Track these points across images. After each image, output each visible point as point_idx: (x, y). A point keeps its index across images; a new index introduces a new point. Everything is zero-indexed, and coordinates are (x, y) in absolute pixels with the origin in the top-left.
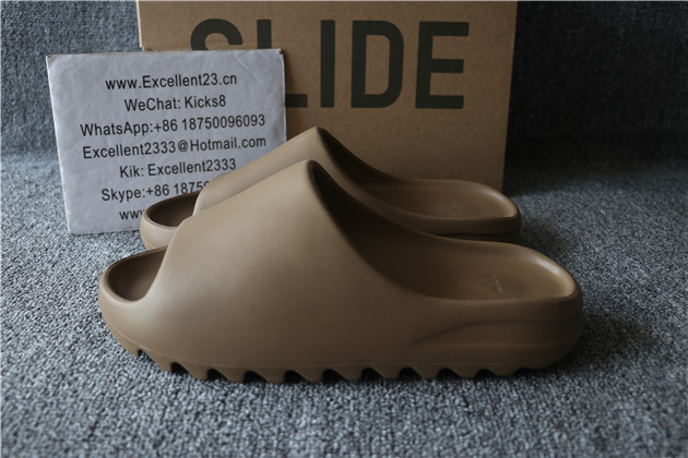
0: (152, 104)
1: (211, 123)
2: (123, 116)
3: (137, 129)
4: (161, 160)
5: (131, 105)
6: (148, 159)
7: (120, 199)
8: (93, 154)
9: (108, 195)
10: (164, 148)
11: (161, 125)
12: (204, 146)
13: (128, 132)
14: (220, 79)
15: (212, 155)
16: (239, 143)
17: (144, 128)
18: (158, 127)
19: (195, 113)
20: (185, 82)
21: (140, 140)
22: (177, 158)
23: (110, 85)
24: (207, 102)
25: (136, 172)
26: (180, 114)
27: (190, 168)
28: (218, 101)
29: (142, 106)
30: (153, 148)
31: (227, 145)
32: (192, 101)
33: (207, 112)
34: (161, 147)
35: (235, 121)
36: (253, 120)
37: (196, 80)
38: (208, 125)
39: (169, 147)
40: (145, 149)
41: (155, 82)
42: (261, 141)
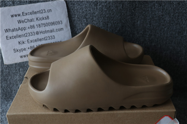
0: (26, 21)
1: (45, 25)
2: (17, 26)
3: (22, 29)
4: (31, 38)
5: (19, 22)
6: (27, 38)
7: (19, 51)
8: (9, 38)
9: (16, 51)
10: (32, 34)
11: (30, 27)
12: (44, 32)
13: (20, 30)
14: (46, 11)
15: (47, 35)
16: (55, 30)
17: (24, 29)
18: (29, 28)
19: (40, 22)
20: (35, 13)
21: (23, 32)
22: (36, 37)
23: (12, 16)
24: (43, 19)
25: (23, 43)
26: (35, 23)
27: (40, 40)
28: (47, 18)
29: (23, 22)
30: (28, 34)
31: (51, 31)
32: (38, 19)
33: (44, 22)
34: (31, 34)
35: (53, 24)
36: (59, 23)
37: (39, 12)
38: (44, 25)
39: (33, 34)
40: (26, 35)
41: (26, 14)
42: (62, 29)
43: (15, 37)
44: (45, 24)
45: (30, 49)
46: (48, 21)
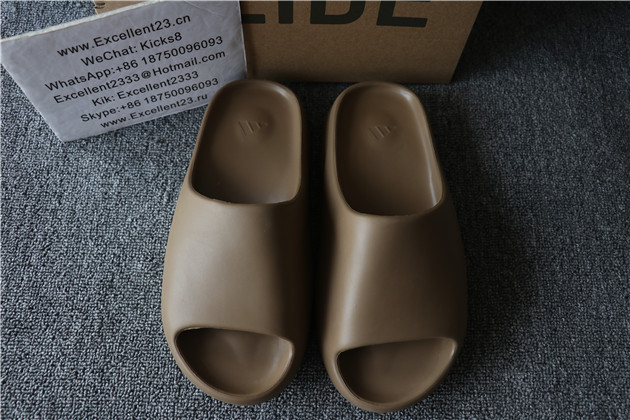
0: (108, 56)
2: (83, 70)
3: (100, 75)
4: (127, 88)
5: (87, 62)
6: (116, 90)
7: (98, 117)
8: (64, 99)
9: (88, 118)
10: (129, 80)
11: (122, 67)
12: (166, 70)
13: (92, 78)
14: (173, 21)
15: (175, 74)
16: (199, 60)
17: (107, 73)
18: (119, 69)
19: (153, 51)
20: (138, 32)
21: (104, 80)
22: (143, 83)
23: (63, 53)
25: (107, 100)
26: (139, 55)
27: (156, 86)
28: (174, 38)
29: (99, 59)
30: (118, 82)
31: (188, 64)
32: (148, 44)
33: (165, 47)
34: (126, 80)
35: (193, 47)
36: (212, 42)
37: (149, 28)
38: (167, 56)
39: (133, 78)
40: (111, 85)
41: (108, 40)
42: (219, 54)
43: (81, 94)
44: (169, 52)
45: (126, 108)
46: (177, 45)
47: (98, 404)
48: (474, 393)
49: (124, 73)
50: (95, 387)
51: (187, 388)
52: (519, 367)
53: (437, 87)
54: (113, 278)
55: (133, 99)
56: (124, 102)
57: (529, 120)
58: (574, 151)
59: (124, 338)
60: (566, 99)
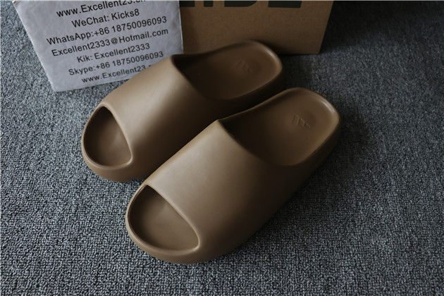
0: (90, 21)
1: (130, 26)
2: (72, 31)
3: (83, 36)
4: (102, 50)
5: (76, 24)
6: (94, 51)
7: (80, 73)
8: (58, 53)
9: (73, 72)
10: (103, 43)
11: (99, 32)
12: (128, 39)
13: (78, 38)
15: (133, 43)
16: (150, 34)
17: (88, 35)
18: (96, 33)
19: (119, 22)
20: (110, 5)
21: (86, 42)
22: (112, 48)
23: (60, 14)
25: (87, 59)
26: (110, 24)
27: (121, 52)
28: (134, 13)
29: (84, 23)
30: (95, 45)
31: (143, 36)
32: (117, 16)
33: (127, 20)
34: (101, 44)
35: (147, 23)
36: (159, 20)
37: (118, 2)
38: (129, 27)
39: (106, 43)
40: (90, 46)
41: (90, 8)
42: (165, 31)
43: (70, 51)
44: (131, 24)
45: (100, 68)
46: (136, 19)
47: (72, 263)
48: (350, 254)
49: (99, 38)
50: (70, 250)
51: (138, 252)
52: (382, 234)
53: (311, 57)
54: (87, 178)
55: (105, 60)
56: (98, 62)
57: (375, 75)
58: (408, 93)
59: (93, 217)
60: (399, 62)
